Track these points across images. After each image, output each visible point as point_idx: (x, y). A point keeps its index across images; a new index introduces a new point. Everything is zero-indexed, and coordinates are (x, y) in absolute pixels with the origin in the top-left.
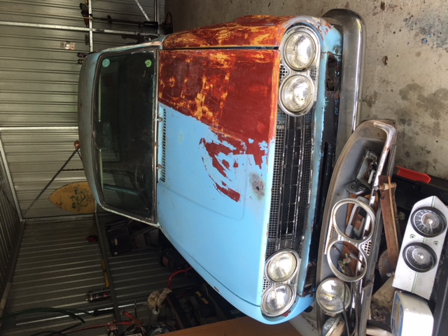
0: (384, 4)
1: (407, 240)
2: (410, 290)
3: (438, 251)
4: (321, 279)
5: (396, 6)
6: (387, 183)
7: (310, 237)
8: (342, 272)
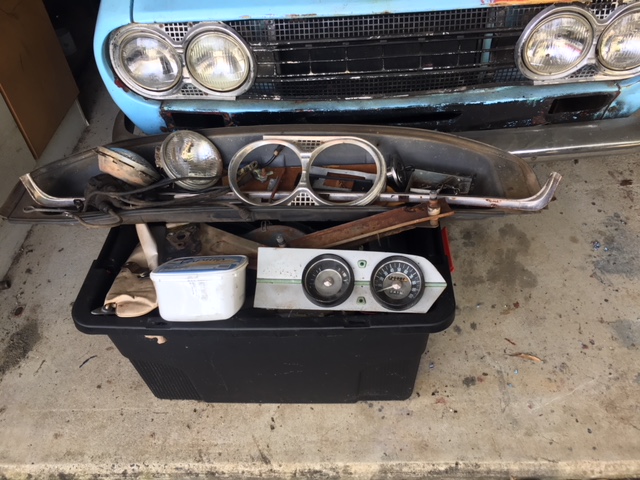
0: (631, 184)
1: (353, 256)
2: (260, 275)
3: (350, 305)
4: (213, 137)
5: (632, 200)
6: (441, 213)
7: (284, 110)
8: (239, 169)
